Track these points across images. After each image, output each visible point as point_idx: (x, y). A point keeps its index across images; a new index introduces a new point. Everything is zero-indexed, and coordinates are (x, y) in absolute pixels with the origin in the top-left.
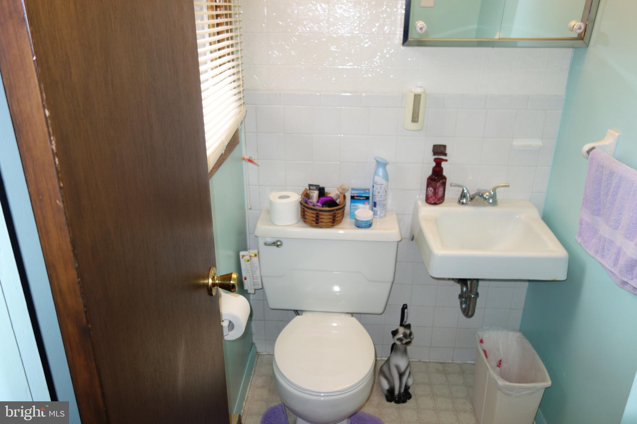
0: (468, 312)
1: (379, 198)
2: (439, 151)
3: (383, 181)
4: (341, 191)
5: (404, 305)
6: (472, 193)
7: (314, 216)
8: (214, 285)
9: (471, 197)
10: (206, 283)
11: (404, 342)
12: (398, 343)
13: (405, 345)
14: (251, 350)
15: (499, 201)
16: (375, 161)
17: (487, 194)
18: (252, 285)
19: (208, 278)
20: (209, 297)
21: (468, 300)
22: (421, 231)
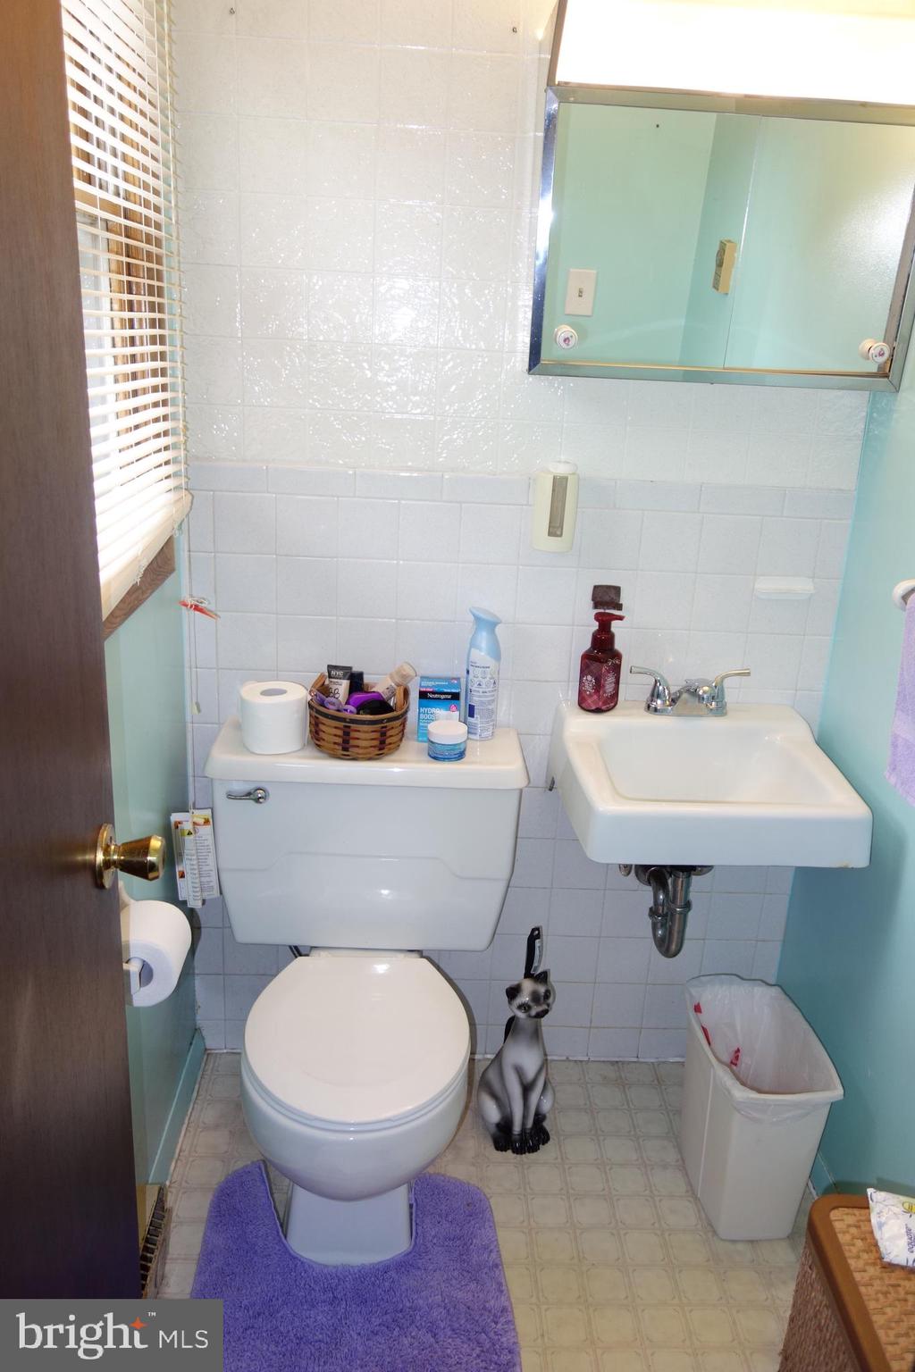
0: (668, 943)
1: (480, 696)
2: (607, 598)
3: (490, 662)
4: (398, 680)
5: (533, 930)
6: (674, 689)
7: (340, 733)
8: (108, 864)
9: (673, 697)
10: (90, 861)
11: (533, 1012)
12: (521, 1015)
13: (536, 1020)
14: (191, 1044)
15: (729, 706)
16: (472, 618)
17: (706, 688)
18: (198, 889)
19: (94, 849)
20: (95, 892)
21: (669, 918)
22: (569, 768)
